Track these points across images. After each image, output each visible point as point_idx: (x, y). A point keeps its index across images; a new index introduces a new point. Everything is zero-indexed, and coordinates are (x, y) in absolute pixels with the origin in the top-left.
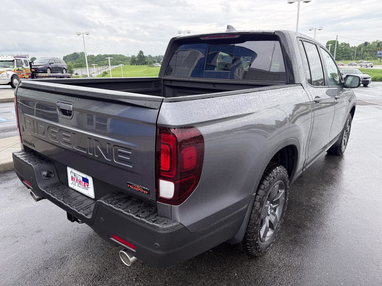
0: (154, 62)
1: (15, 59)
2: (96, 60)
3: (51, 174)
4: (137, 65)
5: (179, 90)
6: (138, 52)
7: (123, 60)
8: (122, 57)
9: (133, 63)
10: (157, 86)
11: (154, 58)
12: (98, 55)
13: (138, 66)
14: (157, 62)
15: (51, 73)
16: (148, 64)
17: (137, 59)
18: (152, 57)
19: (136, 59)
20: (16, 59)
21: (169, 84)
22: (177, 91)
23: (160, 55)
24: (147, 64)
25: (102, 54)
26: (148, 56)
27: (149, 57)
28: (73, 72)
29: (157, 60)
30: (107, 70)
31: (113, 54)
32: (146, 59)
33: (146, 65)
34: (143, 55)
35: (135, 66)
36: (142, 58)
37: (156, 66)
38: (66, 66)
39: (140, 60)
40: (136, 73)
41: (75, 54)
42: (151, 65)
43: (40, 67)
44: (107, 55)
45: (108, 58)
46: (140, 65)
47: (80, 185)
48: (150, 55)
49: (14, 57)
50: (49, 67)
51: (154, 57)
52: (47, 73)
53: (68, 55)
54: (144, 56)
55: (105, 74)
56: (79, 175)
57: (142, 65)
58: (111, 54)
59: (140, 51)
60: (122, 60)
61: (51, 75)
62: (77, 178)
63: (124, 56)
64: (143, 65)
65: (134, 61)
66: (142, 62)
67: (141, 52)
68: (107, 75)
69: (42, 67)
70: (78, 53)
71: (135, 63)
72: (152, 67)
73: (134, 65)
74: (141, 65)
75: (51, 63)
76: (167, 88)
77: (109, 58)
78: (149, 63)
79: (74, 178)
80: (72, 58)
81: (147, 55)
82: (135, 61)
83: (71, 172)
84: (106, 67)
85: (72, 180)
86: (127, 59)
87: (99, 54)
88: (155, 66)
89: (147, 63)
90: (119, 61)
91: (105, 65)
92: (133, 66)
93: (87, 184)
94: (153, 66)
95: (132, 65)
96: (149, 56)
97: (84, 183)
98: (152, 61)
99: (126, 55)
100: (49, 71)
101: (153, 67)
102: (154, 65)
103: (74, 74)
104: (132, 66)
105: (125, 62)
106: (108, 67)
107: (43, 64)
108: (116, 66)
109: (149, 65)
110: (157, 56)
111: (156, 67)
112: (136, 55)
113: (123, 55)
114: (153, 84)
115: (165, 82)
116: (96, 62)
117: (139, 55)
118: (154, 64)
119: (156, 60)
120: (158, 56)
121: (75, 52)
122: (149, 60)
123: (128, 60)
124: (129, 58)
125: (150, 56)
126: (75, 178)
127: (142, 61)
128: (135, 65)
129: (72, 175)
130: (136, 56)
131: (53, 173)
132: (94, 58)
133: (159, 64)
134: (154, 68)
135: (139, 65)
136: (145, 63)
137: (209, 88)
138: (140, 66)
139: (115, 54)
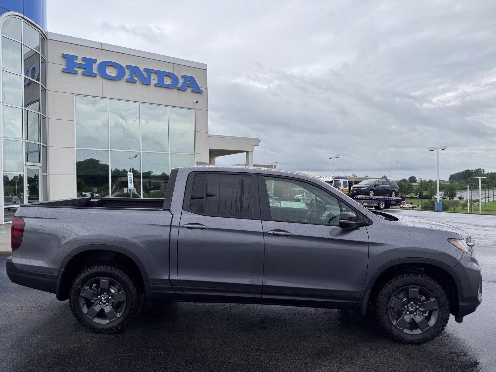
1: (333, 180)
15: (374, 195)
20: (335, 180)
28: (456, 195)
38: (397, 188)
41: (467, 171)
43: (363, 188)
49: (333, 179)
50: (373, 189)
52: (369, 195)
53: (457, 173)
61: (372, 198)
69: (365, 188)
70: (471, 170)
75: (377, 184)
80: (462, 177)
100: (372, 193)
103: (457, 198)
107: (366, 186)
121: (467, 169)
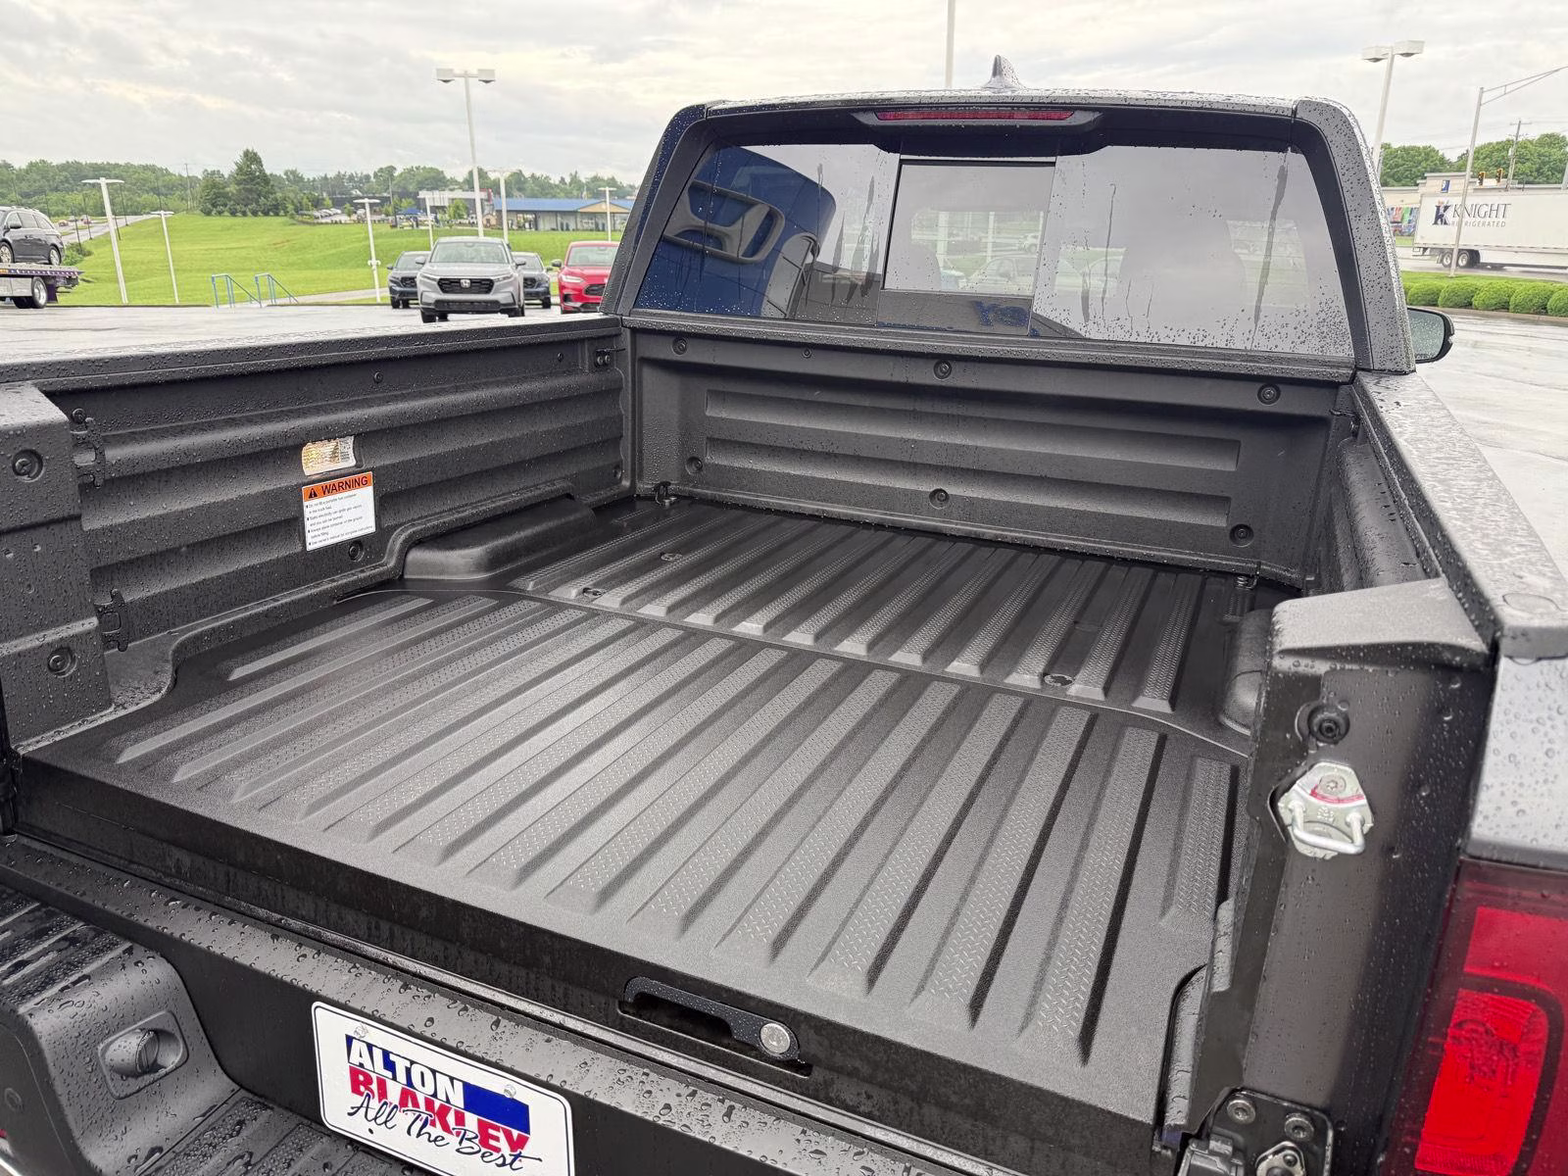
0: (317, 204)
2: (24, 186)
3: (159, 1041)
4: (233, 214)
5: (719, 385)
6: (238, 157)
7: (163, 190)
8: (157, 179)
9: (214, 205)
10: (605, 364)
11: (312, 185)
12: (31, 165)
13: (239, 220)
14: (328, 202)
16: (286, 213)
17: (232, 189)
18: (302, 178)
19: (228, 189)
21: (667, 351)
22: (709, 391)
23: (343, 172)
24: (282, 213)
25: (56, 159)
26: (285, 177)
27: (288, 179)
29: (329, 194)
30: (87, 238)
31: (112, 162)
32: (276, 189)
33: (277, 214)
34: (262, 171)
35: (227, 220)
36: (258, 183)
37: (328, 220)
39: (250, 191)
40: (234, 252)
42: (302, 215)
44: (81, 164)
45: (98, 181)
46: (249, 214)
47: (437, 1131)
48: (293, 173)
51: (314, 180)
54: (265, 175)
55: (78, 257)
56: (434, 1072)
57: (260, 213)
58: (99, 162)
59: (248, 151)
60: (156, 191)
62: (409, 1082)
63: (169, 174)
64: (266, 214)
65: (217, 196)
66: (257, 202)
67: (251, 158)
68: (86, 258)
71: (225, 205)
72: (308, 223)
73: (220, 213)
74: (255, 213)
76: (649, 375)
77: (103, 181)
78: (290, 207)
79: (382, 1084)
81: (280, 172)
82: (225, 196)
83: (349, 1040)
84: (80, 224)
85: (356, 1090)
86: (186, 189)
87: (35, 159)
88: (324, 221)
89: (285, 209)
90: (145, 196)
91: (72, 213)
92: (216, 221)
93: (509, 1136)
94: (314, 222)
95: (208, 213)
96: (291, 177)
97: (483, 1127)
98: (305, 200)
99: (177, 169)
101: (314, 224)
102: (318, 218)
104: (209, 218)
105: (174, 201)
106: (88, 223)
108: (131, 219)
109: (292, 217)
110: (326, 178)
111: (327, 223)
112: (228, 169)
113: (161, 170)
114: (587, 355)
115: (641, 340)
116: (27, 195)
117: (240, 169)
118: (317, 214)
119: (325, 194)
120: (331, 175)
122: (292, 195)
123: (189, 191)
124: (193, 180)
125: (295, 178)
126: (390, 1084)
127: (259, 195)
128: (226, 213)
129: (355, 1059)
130: (226, 176)
131: (178, 1035)
132: (14, 177)
133: (339, 211)
134: (318, 230)
135: (244, 214)
136: (275, 209)
137: (910, 381)
138: (250, 219)
139: (122, 162)
